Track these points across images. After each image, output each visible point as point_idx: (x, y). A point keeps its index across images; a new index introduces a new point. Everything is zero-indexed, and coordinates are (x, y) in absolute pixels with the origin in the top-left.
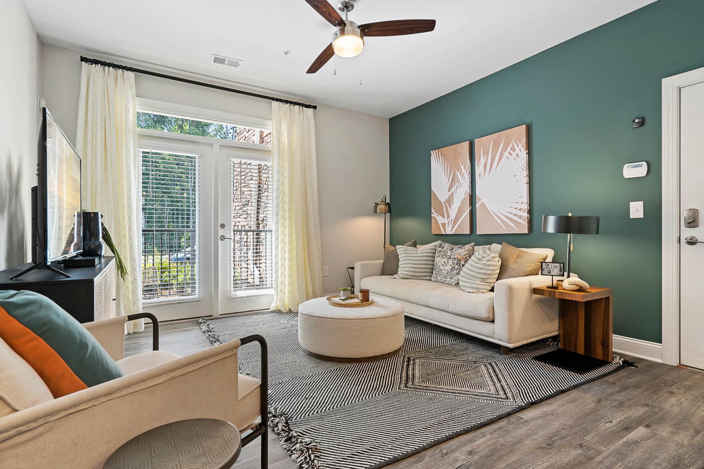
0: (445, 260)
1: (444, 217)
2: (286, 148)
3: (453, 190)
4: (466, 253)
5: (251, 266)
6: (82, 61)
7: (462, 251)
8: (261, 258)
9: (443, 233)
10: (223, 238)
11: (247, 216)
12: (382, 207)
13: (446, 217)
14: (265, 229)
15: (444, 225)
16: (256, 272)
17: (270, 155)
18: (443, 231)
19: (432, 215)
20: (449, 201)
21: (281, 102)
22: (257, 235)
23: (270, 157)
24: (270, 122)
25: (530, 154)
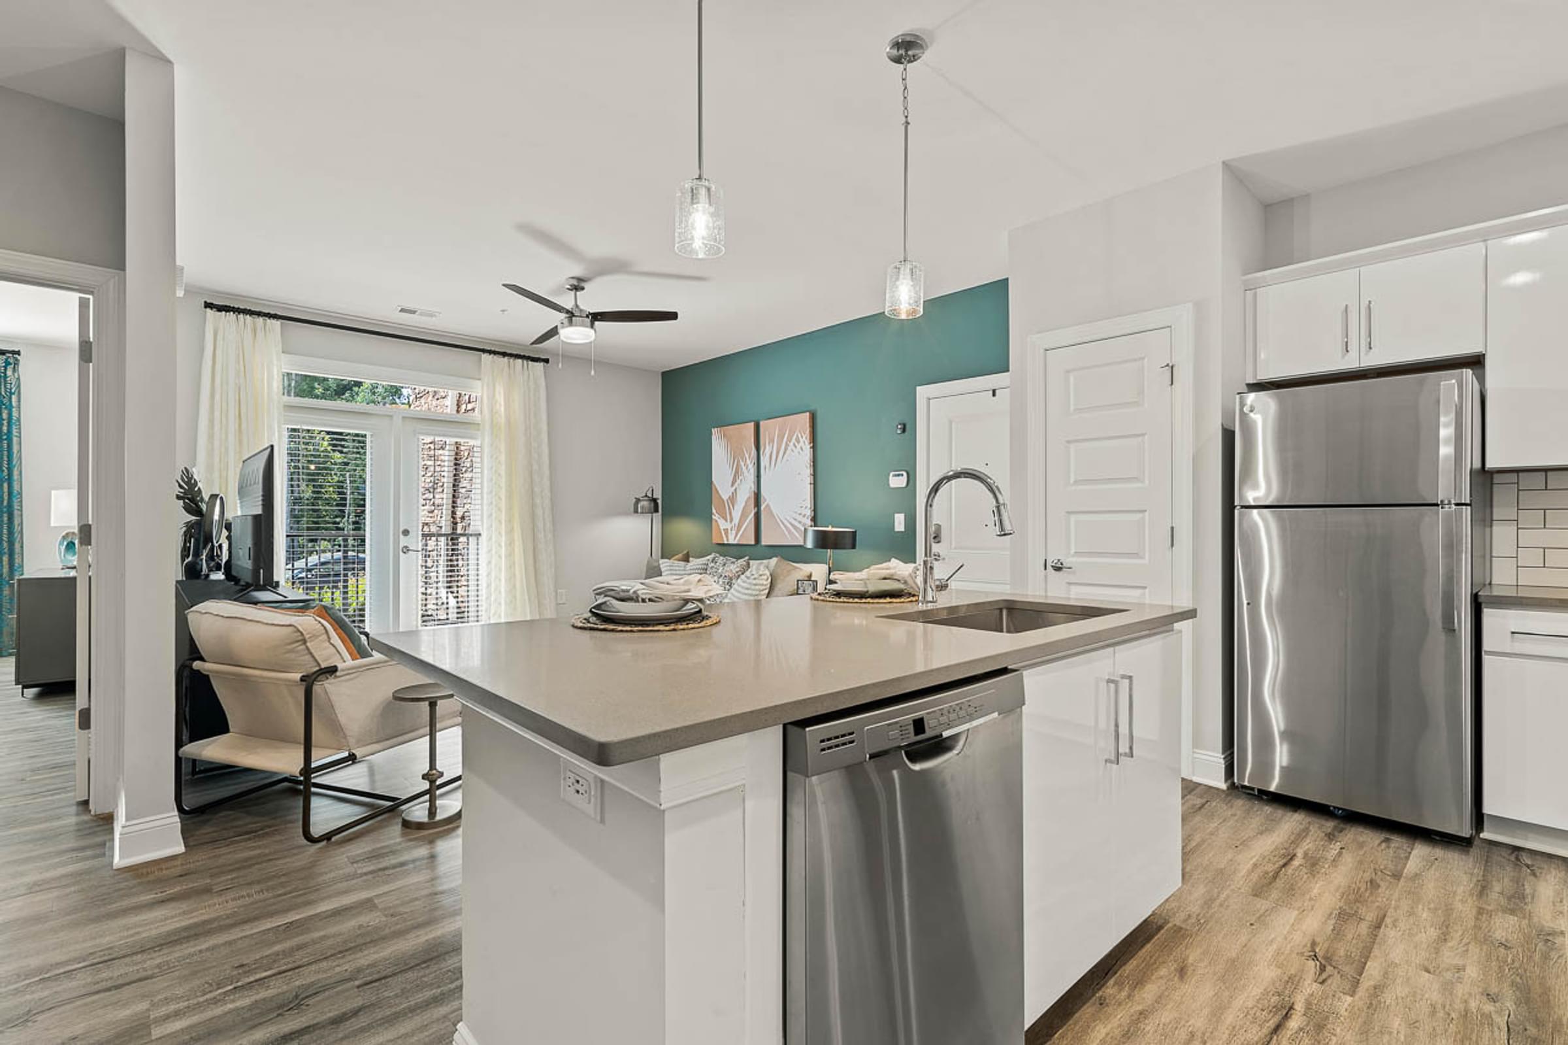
0: (716, 578)
1: (726, 521)
2: (503, 420)
3: (736, 485)
4: (738, 569)
5: (443, 592)
6: (206, 307)
7: (735, 566)
8: (460, 578)
9: (726, 542)
10: (406, 550)
11: (433, 508)
12: (645, 504)
13: (729, 520)
14: (467, 532)
15: (726, 530)
16: (452, 602)
17: (478, 430)
18: (725, 539)
19: (713, 517)
20: (733, 499)
21: (495, 354)
22: (452, 539)
23: (479, 433)
24: (479, 383)
25: (814, 448)
